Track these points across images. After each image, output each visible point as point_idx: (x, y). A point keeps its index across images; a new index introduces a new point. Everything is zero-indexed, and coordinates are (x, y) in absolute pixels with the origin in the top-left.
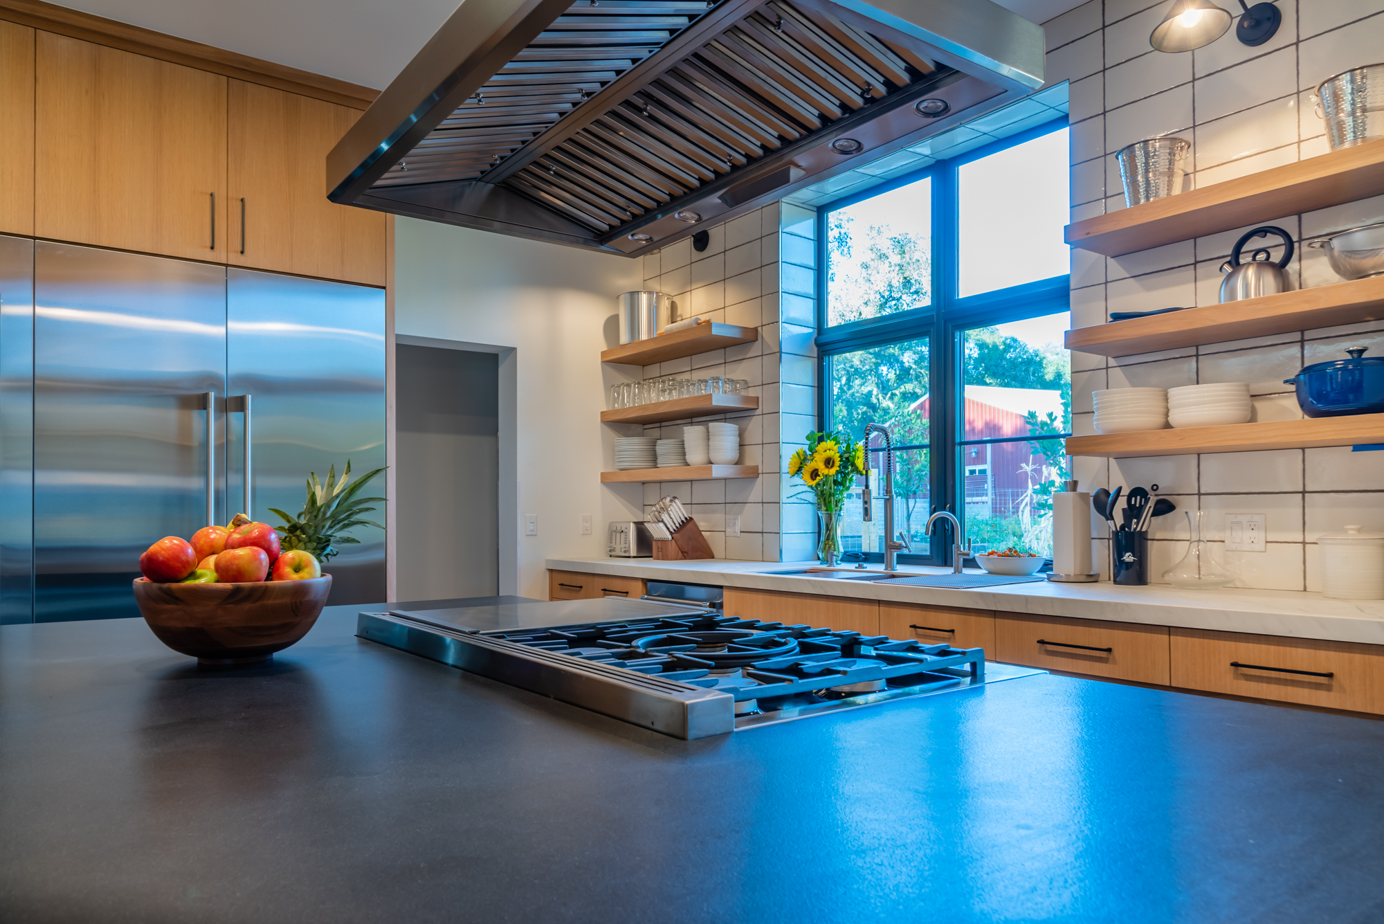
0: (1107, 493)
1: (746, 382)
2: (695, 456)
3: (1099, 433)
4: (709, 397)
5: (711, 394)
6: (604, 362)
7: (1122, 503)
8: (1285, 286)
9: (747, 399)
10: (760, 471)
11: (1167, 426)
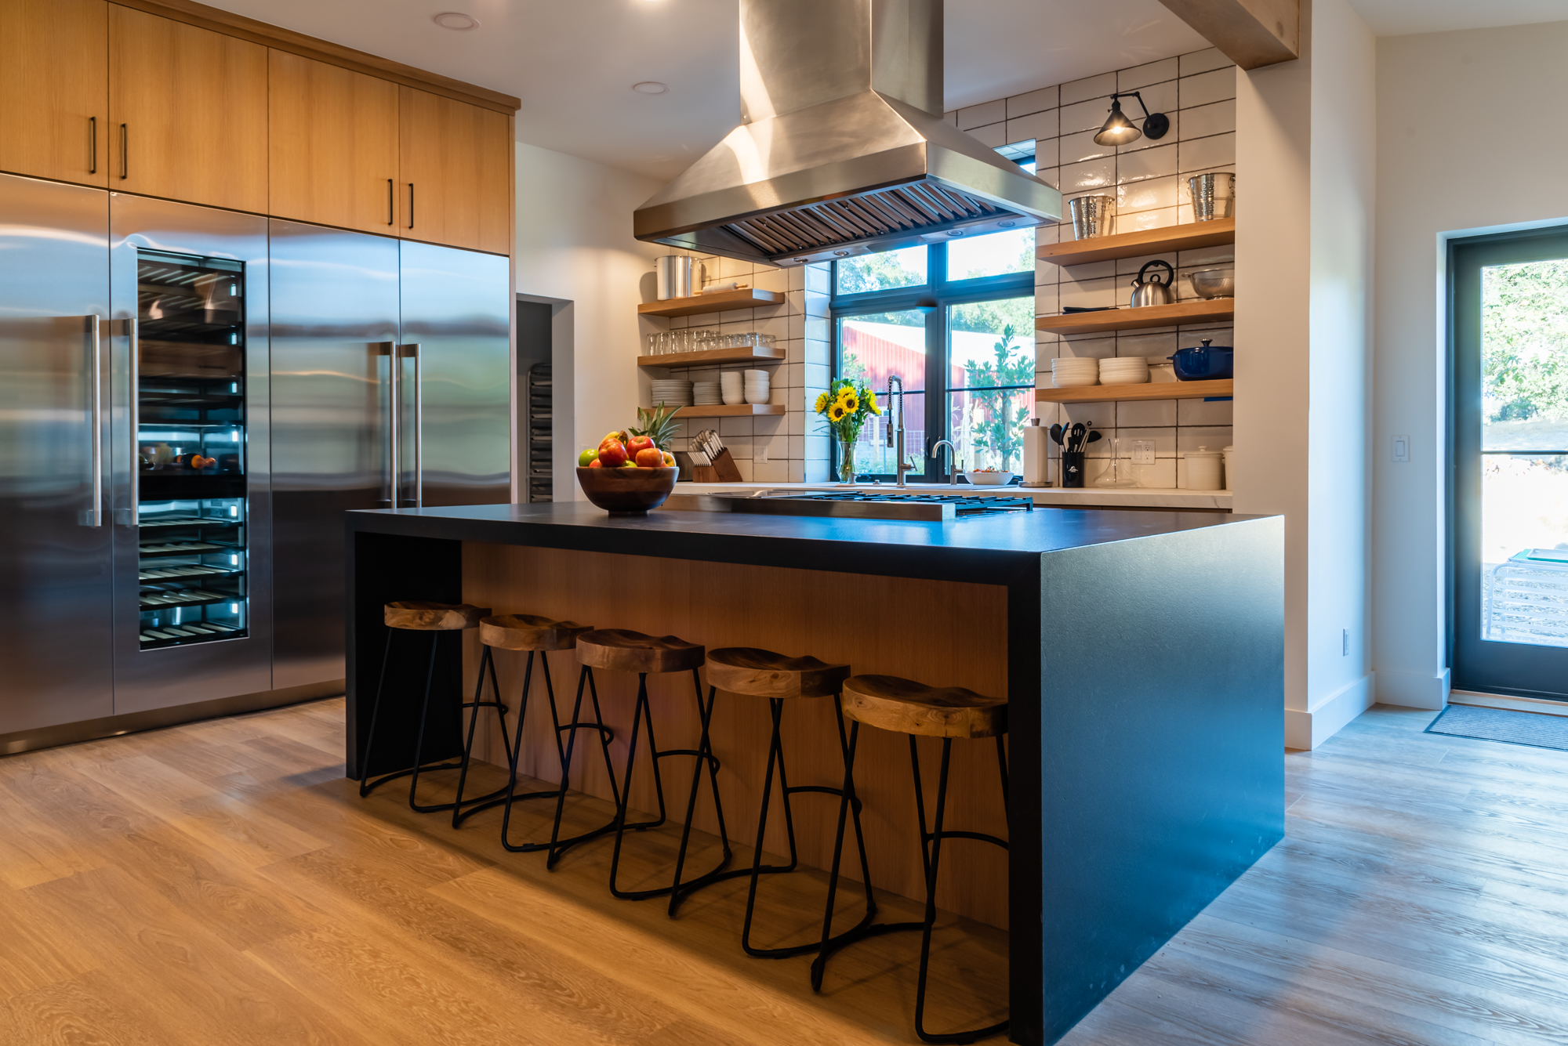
0: (1060, 428)
1: (774, 337)
2: (732, 396)
3: (1056, 387)
4: (751, 349)
5: (752, 347)
6: (639, 314)
7: (1068, 434)
8: (1168, 300)
9: (777, 351)
10: (786, 410)
11: (1098, 383)
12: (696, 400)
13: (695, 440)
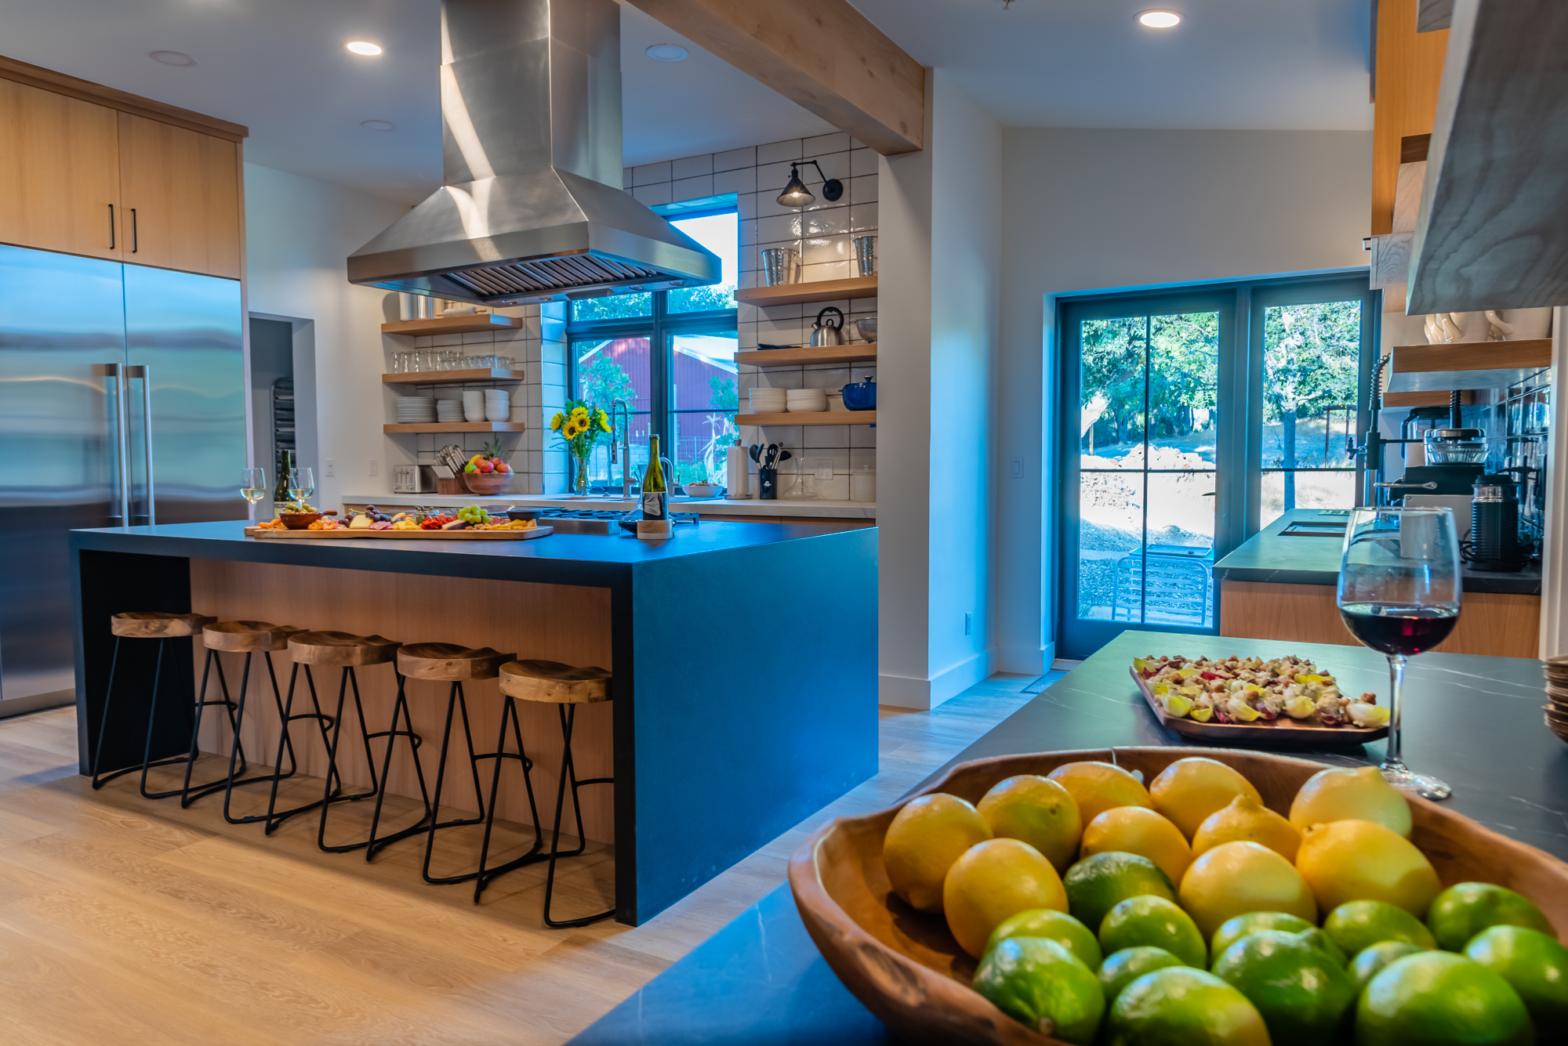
0: (757, 447)
1: (513, 359)
2: (474, 414)
3: (752, 413)
4: (489, 370)
5: (490, 369)
6: (383, 333)
7: (764, 453)
8: (840, 342)
9: (516, 373)
10: (526, 427)
11: (786, 411)
12: (439, 417)
13: (439, 455)
